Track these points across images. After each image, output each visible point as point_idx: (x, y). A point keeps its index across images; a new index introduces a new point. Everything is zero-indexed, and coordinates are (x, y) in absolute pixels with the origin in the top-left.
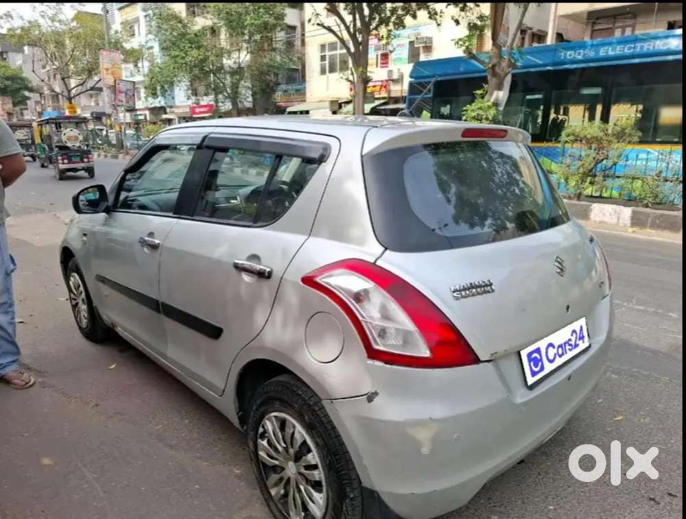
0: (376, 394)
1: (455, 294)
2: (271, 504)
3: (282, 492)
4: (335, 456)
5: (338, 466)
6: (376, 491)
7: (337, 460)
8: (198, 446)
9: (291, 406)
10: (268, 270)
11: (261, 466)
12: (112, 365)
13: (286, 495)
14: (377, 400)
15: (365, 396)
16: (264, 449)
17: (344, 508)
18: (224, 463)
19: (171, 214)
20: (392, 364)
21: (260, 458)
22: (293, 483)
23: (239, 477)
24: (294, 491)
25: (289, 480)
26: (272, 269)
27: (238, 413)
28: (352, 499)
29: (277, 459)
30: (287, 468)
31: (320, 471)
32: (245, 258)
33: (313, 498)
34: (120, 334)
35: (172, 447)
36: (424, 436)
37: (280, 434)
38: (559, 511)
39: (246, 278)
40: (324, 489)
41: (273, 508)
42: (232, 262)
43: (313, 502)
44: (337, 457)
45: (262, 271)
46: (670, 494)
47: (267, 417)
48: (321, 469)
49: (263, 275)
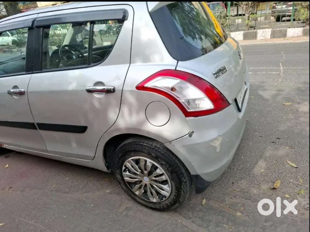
0: (193, 132)
1: (215, 76)
2: (137, 198)
3: (143, 191)
4: (173, 166)
5: (176, 170)
6: (199, 175)
7: (174, 168)
8: (81, 187)
9: (141, 152)
10: (112, 88)
11: (127, 184)
12: (6, 165)
13: (146, 192)
14: (194, 135)
15: (188, 135)
16: (128, 176)
17: (182, 187)
18: (99, 190)
19: (25, 73)
20: (198, 117)
21: (126, 181)
22: (149, 186)
23: (110, 193)
24: (150, 188)
25: (146, 185)
26: (114, 87)
27: (106, 165)
28: (185, 182)
29: (136, 178)
30: (143, 180)
31: (166, 176)
32: (92, 85)
33: (164, 189)
34: (7, 148)
35: (67, 193)
36: (217, 144)
37: (137, 166)
38: (246, 158)
39: (96, 95)
40: (169, 183)
41: (139, 200)
42: (85, 89)
43: (163, 190)
44: (174, 167)
45: (109, 89)
46: (278, 138)
47: (127, 161)
48: (166, 175)
49: (109, 92)
